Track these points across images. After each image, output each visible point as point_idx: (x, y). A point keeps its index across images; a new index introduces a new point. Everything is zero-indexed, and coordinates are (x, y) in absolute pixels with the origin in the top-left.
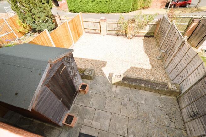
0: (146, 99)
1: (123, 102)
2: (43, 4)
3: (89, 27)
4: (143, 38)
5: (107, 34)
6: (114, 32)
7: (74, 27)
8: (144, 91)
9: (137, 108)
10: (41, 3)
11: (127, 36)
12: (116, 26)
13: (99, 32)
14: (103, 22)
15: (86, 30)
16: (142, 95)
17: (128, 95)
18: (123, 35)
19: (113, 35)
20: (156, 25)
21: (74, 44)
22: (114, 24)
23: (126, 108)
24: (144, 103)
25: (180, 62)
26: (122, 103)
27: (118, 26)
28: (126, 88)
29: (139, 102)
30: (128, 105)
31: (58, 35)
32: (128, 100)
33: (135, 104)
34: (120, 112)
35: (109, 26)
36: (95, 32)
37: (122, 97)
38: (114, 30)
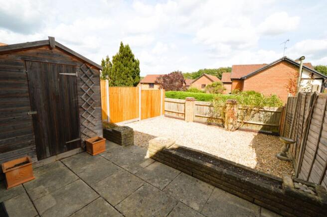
0: (207, 203)
1: (144, 188)
2: (128, 77)
3: (170, 109)
4: (256, 134)
5: (194, 121)
6: (205, 120)
7: (147, 100)
8: (212, 187)
9: (168, 210)
10: (126, 76)
11: (226, 126)
12: (209, 111)
13: (183, 117)
14: (188, 102)
15: (167, 113)
16: (201, 191)
17: (167, 180)
18: (219, 126)
19: (203, 123)
20: (278, 114)
21: (140, 119)
22: (205, 107)
23: (141, 202)
24: (197, 208)
25: (322, 139)
26: (142, 188)
27: (211, 111)
28: (171, 168)
29: (185, 202)
30: (151, 196)
31: (120, 95)
32: (159, 188)
33: (170, 201)
34: (119, 201)
35: (197, 109)
36: (177, 117)
37: (149, 180)
38: (204, 116)
